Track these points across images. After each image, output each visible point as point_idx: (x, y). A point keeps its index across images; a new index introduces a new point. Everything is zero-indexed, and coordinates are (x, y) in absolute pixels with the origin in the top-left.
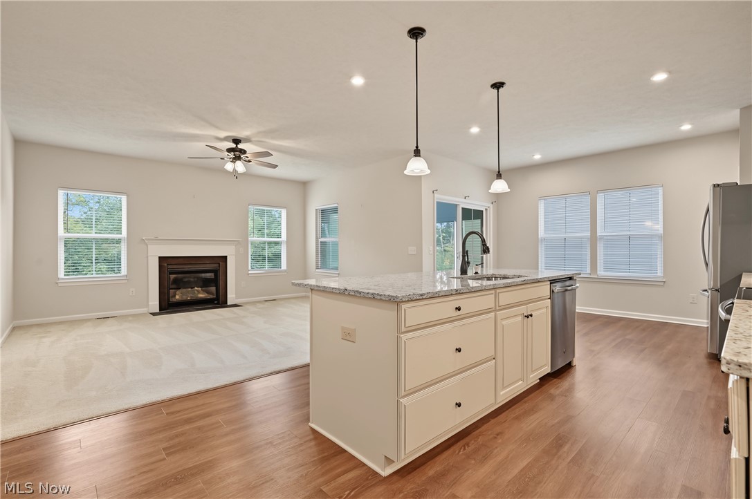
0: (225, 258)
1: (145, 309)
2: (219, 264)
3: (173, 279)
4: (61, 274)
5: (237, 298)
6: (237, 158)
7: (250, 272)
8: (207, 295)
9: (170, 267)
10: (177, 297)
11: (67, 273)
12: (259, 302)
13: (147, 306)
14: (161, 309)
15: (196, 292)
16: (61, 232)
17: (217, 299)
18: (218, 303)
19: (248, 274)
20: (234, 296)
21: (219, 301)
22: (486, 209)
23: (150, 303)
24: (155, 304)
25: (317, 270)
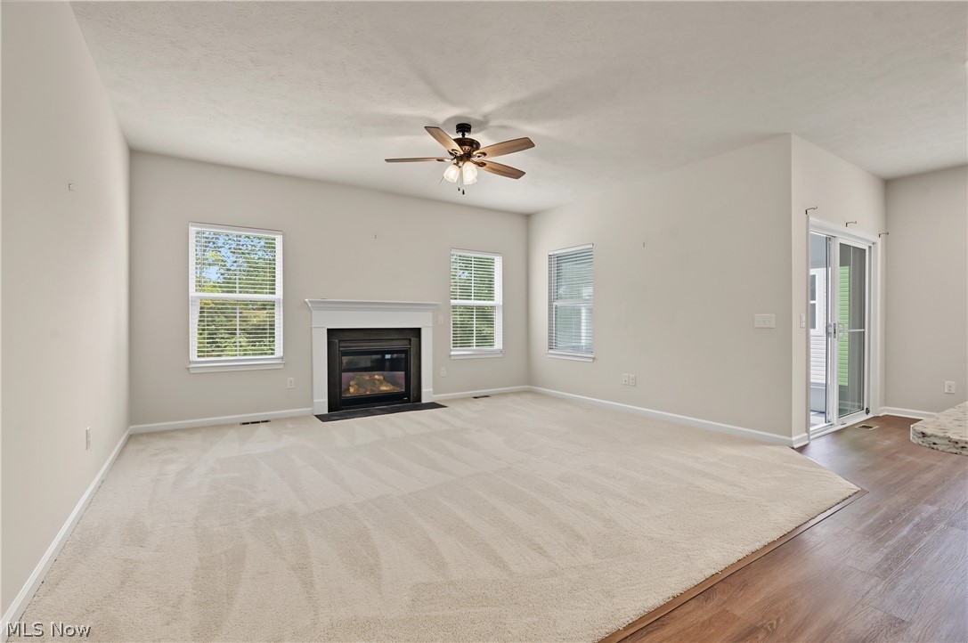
0: (419, 330)
1: (310, 409)
2: (410, 340)
3: (346, 363)
4: (194, 356)
5: (435, 392)
6: (466, 157)
7: (452, 353)
8: (392, 387)
9: (343, 344)
10: (352, 390)
11: (201, 353)
12: (465, 399)
13: (311, 404)
14: (330, 409)
15: (377, 382)
16: (193, 292)
17: (407, 393)
18: (409, 401)
19: (450, 356)
20: (431, 390)
21: (409, 398)
22: (870, 247)
23: (315, 401)
24: (321, 402)
25: (551, 351)
